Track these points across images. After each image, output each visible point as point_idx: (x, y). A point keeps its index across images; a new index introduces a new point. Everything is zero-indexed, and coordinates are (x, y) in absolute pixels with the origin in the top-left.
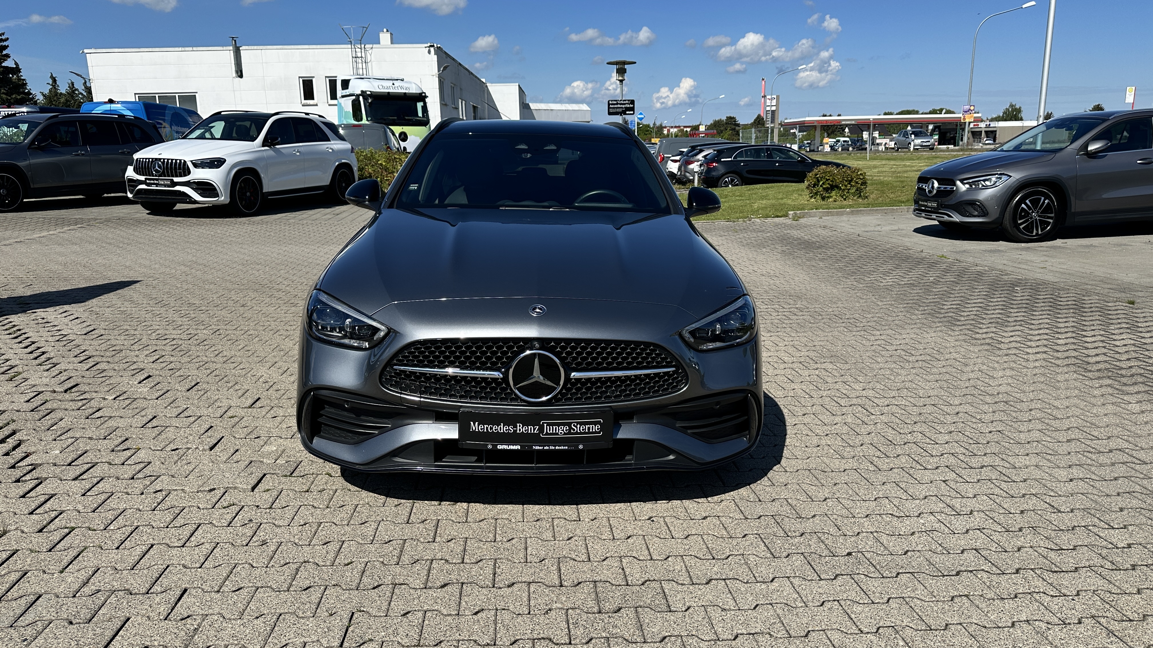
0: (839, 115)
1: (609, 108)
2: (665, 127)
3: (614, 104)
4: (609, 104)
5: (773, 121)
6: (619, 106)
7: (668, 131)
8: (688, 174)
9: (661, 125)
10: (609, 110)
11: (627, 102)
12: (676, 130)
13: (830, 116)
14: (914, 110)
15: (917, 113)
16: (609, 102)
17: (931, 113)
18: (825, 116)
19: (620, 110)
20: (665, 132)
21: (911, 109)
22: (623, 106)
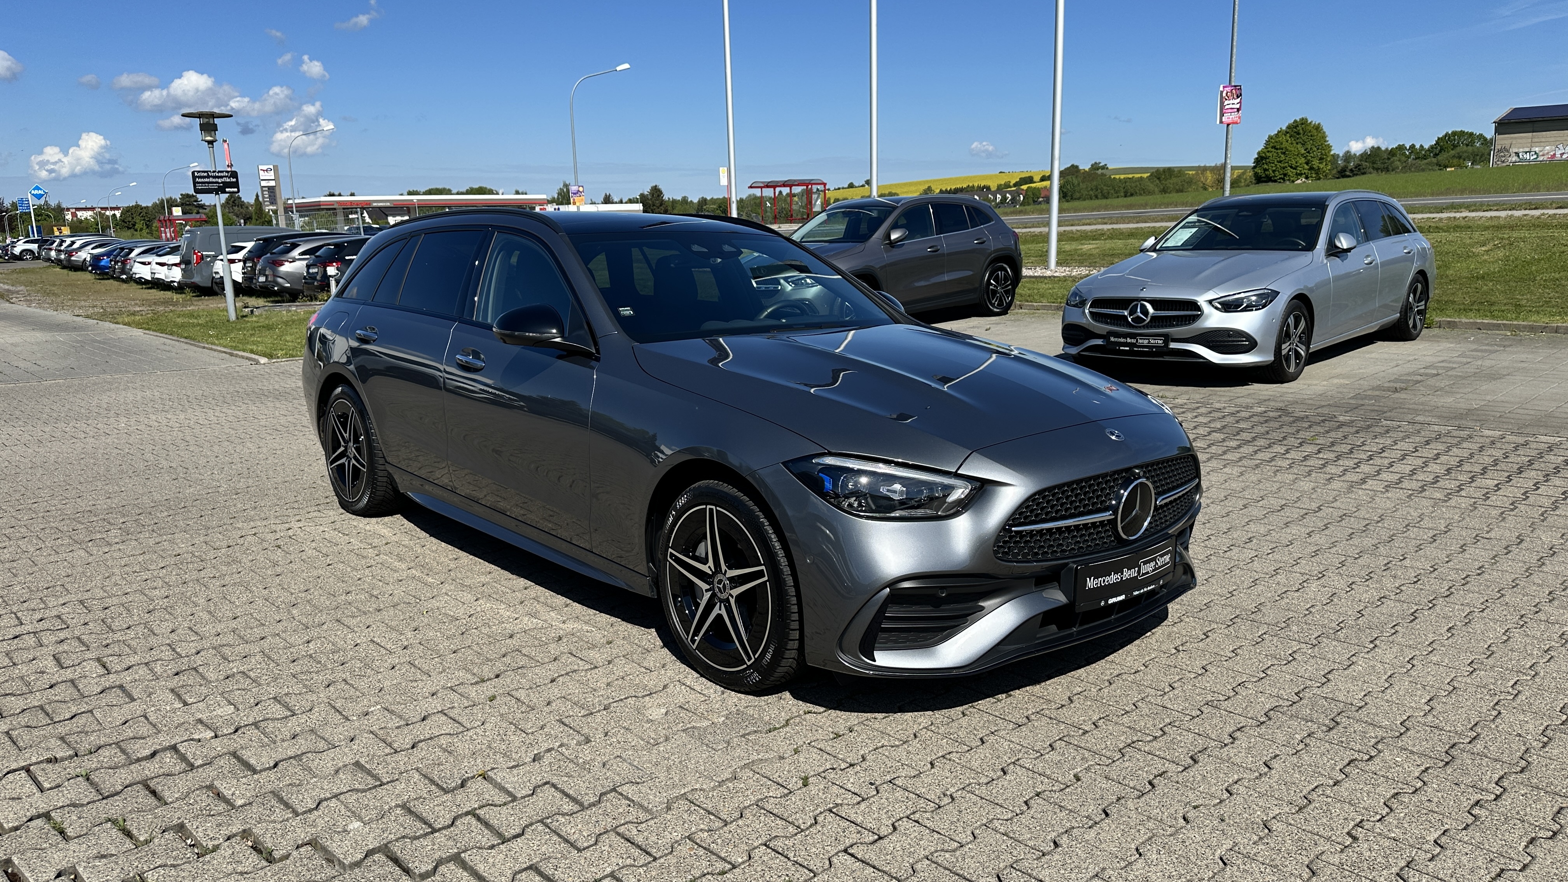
0: (352, 195)
1: (195, 183)
2: (68, 209)
3: (204, 177)
4: (194, 177)
5: (273, 202)
6: (211, 180)
7: (74, 215)
8: (280, 280)
9: (59, 206)
10: (195, 186)
11: (225, 174)
12: (90, 213)
13: (340, 195)
14: (444, 189)
15: (449, 192)
16: (193, 173)
17: (468, 192)
18: (333, 195)
19: (215, 186)
20: (69, 217)
21: (440, 187)
22: (220, 180)
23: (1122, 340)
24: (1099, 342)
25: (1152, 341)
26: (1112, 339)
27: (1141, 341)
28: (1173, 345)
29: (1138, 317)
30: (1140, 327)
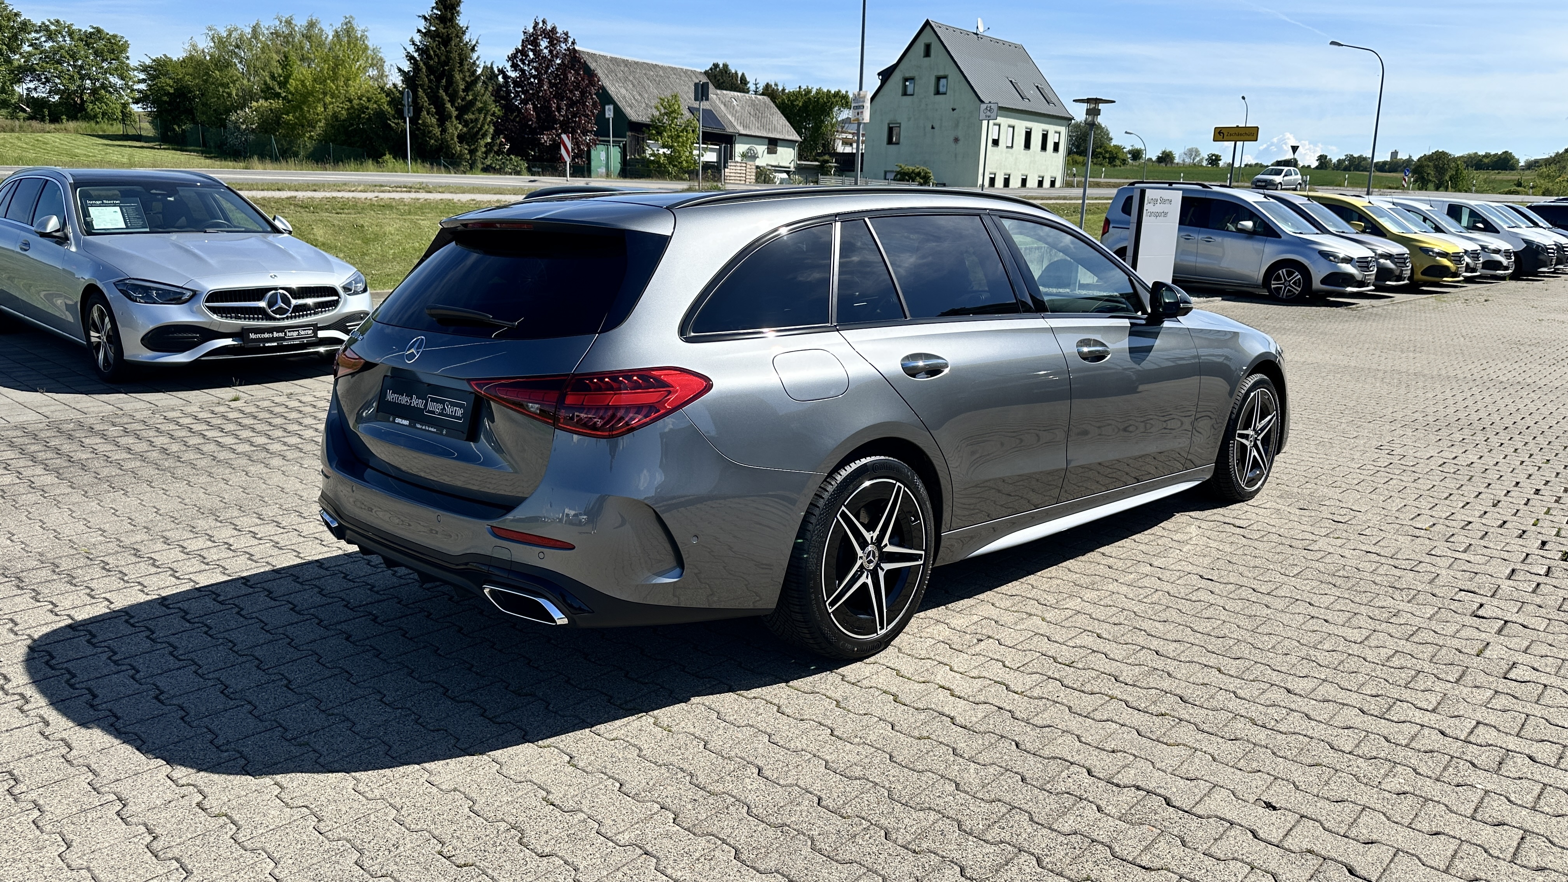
23: (266, 335)
24: (229, 342)
25: (302, 333)
26: (252, 336)
27: (289, 334)
28: (322, 334)
29: (281, 308)
30: (283, 319)
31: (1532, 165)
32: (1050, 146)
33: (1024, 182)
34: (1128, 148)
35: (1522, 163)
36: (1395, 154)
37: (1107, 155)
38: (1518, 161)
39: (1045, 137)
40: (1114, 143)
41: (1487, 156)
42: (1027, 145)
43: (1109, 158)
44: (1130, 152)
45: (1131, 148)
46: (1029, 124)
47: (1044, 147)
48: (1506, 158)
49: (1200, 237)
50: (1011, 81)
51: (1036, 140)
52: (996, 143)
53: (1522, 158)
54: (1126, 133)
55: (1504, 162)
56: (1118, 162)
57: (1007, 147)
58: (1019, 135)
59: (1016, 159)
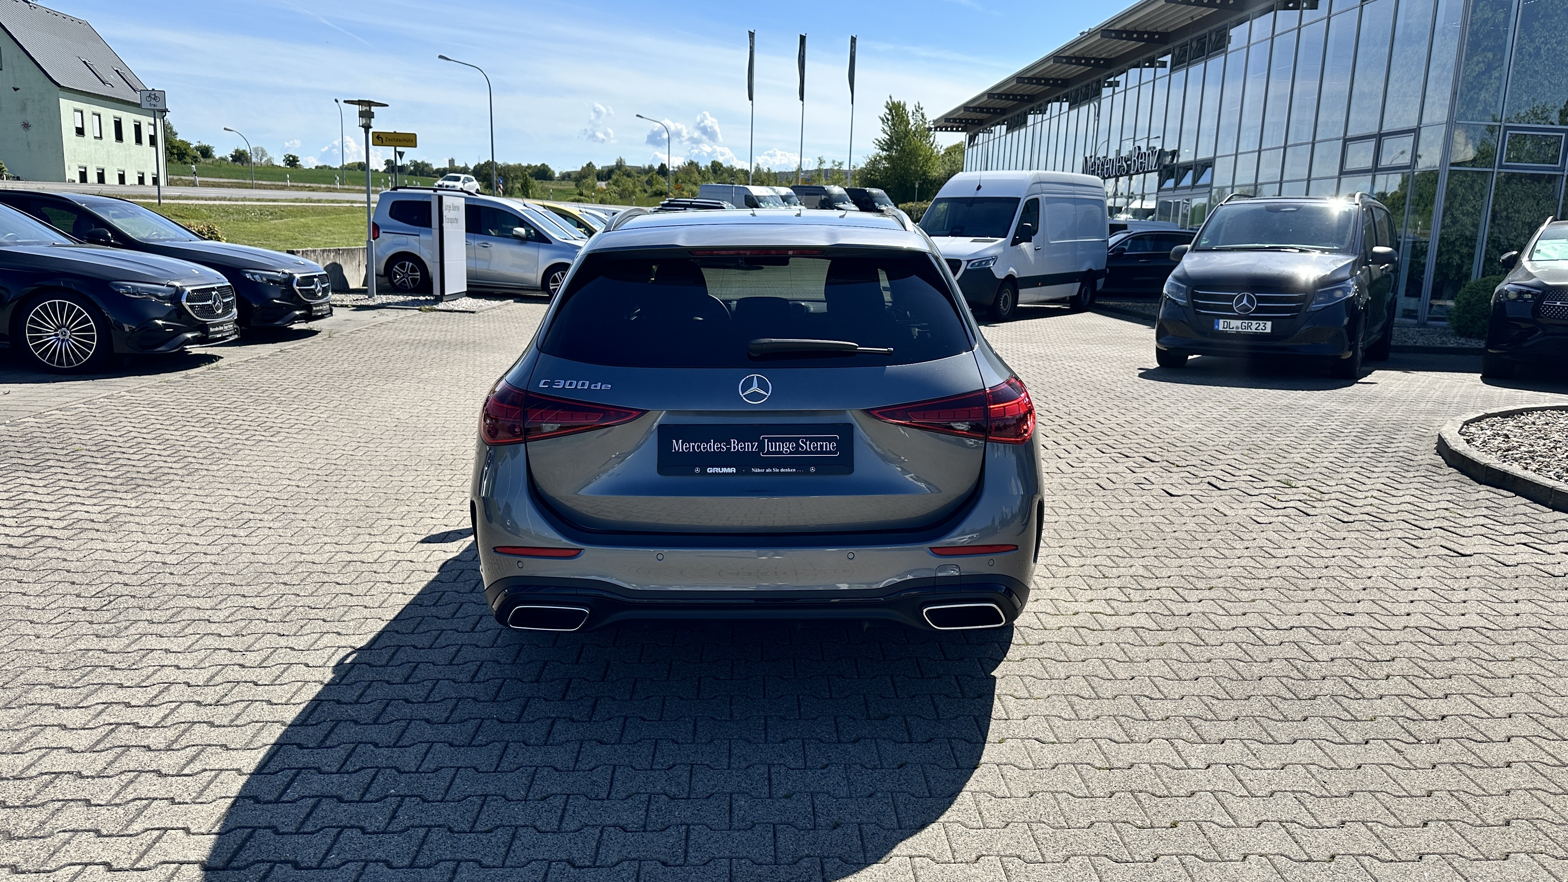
31: (566, 177)
32: (146, 139)
33: (122, 179)
34: (194, 144)
35: (557, 175)
36: (452, 161)
37: (175, 151)
38: (553, 173)
39: (138, 128)
40: (179, 138)
41: (529, 167)
42: (119, 137)
43: (178, 154)
44: (197, 148)
45: (197, 145)
46: (118, 114)
47: (139, 140)
48: (544, 170)
49: (477, 242)
50: (85, 62)
51: (128, 132)
52: (80, 132)
53: (557, 170)
54: (225, 129)
55: (543, 173)
56: (188, 159)
57: (95, 138)
58: (107, 124)
59: (108, 152)
